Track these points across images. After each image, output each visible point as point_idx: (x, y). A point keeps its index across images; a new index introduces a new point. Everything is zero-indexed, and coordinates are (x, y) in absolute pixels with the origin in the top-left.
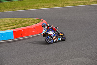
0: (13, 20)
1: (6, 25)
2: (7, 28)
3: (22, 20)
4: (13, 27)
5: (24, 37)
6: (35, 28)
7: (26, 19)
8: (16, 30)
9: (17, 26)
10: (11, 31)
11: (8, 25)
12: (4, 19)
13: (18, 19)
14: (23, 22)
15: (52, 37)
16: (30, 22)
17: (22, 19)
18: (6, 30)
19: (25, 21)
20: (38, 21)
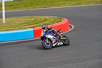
0: (34, 18)
2: (27, 27)
3: (43, 19)
6: (56, 27)
7: (47, 17)
8: (36, 28)
9: (38, 25)
10: (32, 30)
11: (28, 24)
12: (24, 17)
13: (39, 18)
14: (44, 21)
15: (51, 41)
16: (51, 20)
18: (26, 29)
19: (46, 20)
20: (59, 20)
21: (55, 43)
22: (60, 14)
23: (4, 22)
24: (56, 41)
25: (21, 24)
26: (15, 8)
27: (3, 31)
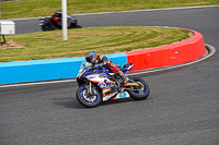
0: (129, 30)
1: (112, 41)
2: (113, 48)
3: (148, 32)
4: (128, 46)
5: (151, 70)
6: (176, 49)
7: (157, 29)
8: (134, 52)
9: (137, 44)
10: (124, 54)
13: (139, 30)
14: (150, 36)
15: (100, 90)
16: (165, 36)
17: (148, 29)
19: (155, 34)
20: (183, 34)
21: (108, 93)
22: (185, 22)
23: (66, 39)
24: (113, 90)
25: (101, 42)
26: (89, 8)
27: (62, 56)
